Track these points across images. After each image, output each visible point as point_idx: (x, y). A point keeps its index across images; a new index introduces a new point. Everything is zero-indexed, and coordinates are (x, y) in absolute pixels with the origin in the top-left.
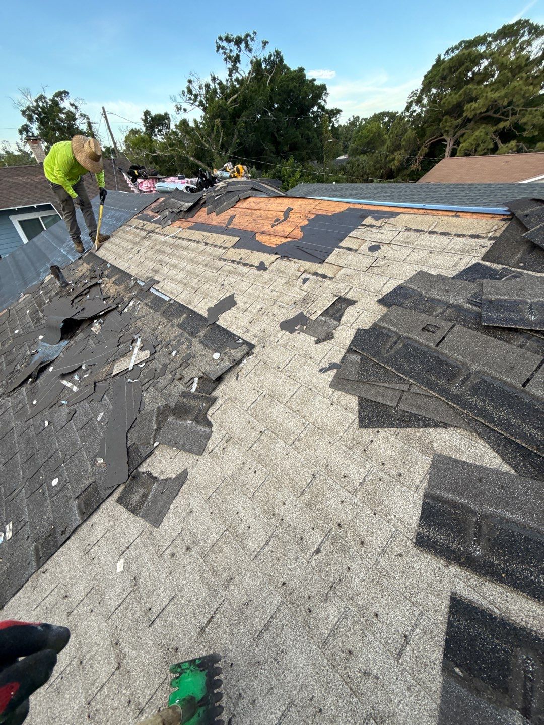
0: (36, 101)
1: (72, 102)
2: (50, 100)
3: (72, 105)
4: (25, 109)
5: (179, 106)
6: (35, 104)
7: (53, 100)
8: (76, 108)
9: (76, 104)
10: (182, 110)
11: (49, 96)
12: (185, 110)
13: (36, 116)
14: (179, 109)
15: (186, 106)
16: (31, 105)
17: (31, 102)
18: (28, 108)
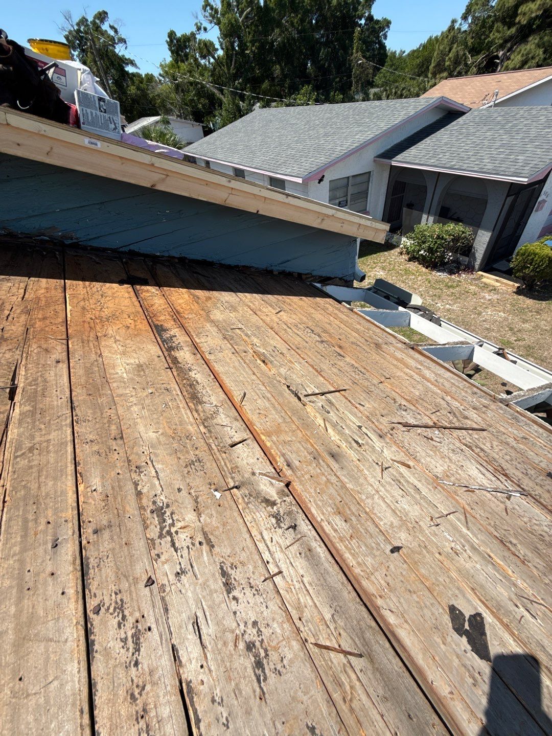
0: (78, 24)
1: (111, 24)
2: (91, 22)
3: (112, 27)
4: (67, 33)
5: (199, 24)
6: (76, 28)
7: (94, 23)
8: (116, 31)
9: (116, 26)
10: (202, 29)
11: (90, 19)
12: (205, 29)
13: (78, 42)
14: (199, 29)
15: (206, 24)
16: (72, 29)
17: (72, 26)
18: (70, 32)
